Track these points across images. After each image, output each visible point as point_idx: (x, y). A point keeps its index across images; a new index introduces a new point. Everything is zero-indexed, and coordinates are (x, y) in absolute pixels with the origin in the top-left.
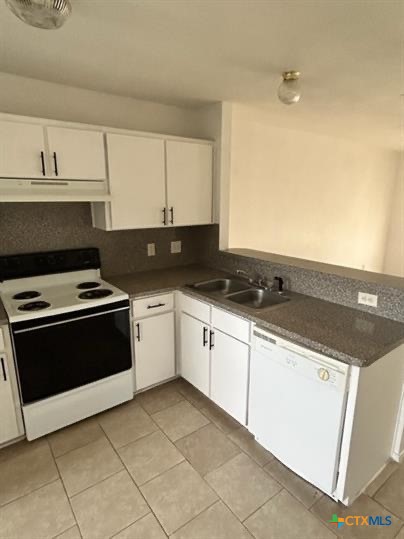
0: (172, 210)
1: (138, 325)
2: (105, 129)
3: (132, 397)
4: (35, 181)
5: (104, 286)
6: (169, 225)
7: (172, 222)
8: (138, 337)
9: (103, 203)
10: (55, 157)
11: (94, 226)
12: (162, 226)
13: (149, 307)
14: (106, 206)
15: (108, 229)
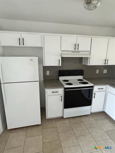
0: (108, 60)
1: (95, 94)
2: (92, 36)
3: (90, 114)
4: (73, 52)
5: (85, 81)
6: (106, 64)
7: (107, 64)
8: (94, 97)
9: (88, 58)
10: (78, 45)
11: (83, 64)
12: (104, 65)
13: (99, 89)
14: (89, 58)
15: (88, 65)
